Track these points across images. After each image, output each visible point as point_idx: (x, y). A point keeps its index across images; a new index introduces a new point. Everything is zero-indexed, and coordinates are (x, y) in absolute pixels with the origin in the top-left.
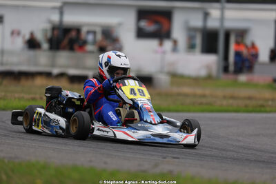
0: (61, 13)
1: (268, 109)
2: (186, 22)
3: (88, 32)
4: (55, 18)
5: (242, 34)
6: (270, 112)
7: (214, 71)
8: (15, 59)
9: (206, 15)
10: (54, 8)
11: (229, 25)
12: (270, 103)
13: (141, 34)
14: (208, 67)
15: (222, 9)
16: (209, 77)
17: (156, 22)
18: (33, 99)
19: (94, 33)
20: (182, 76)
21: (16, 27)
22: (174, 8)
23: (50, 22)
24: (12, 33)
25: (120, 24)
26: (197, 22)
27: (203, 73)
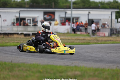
0: (19, 14)
1: (91, 43)
2: (60, 15)
3: (28, 20)
4: (18, 15)
5: (77, 19)
6: (92, 44)
7: (70, 31)
8: (5, 29)
9: (66, 13)
10: (17, 12)
11: (73, 16)
12: (91, 41)
13: (45, 20)
14: (68, 30)
15: (72, 11)
16: (68, 33)
17: (50, 16)
18: (18, 42)
19: (30, 20)
20: (59, 33)
21: (5, 18)
22: (55, 11)
23: (16, 16)
24: (4, 21)
25: (38, 17)
26: (63, 15)
27: (66, 32)
